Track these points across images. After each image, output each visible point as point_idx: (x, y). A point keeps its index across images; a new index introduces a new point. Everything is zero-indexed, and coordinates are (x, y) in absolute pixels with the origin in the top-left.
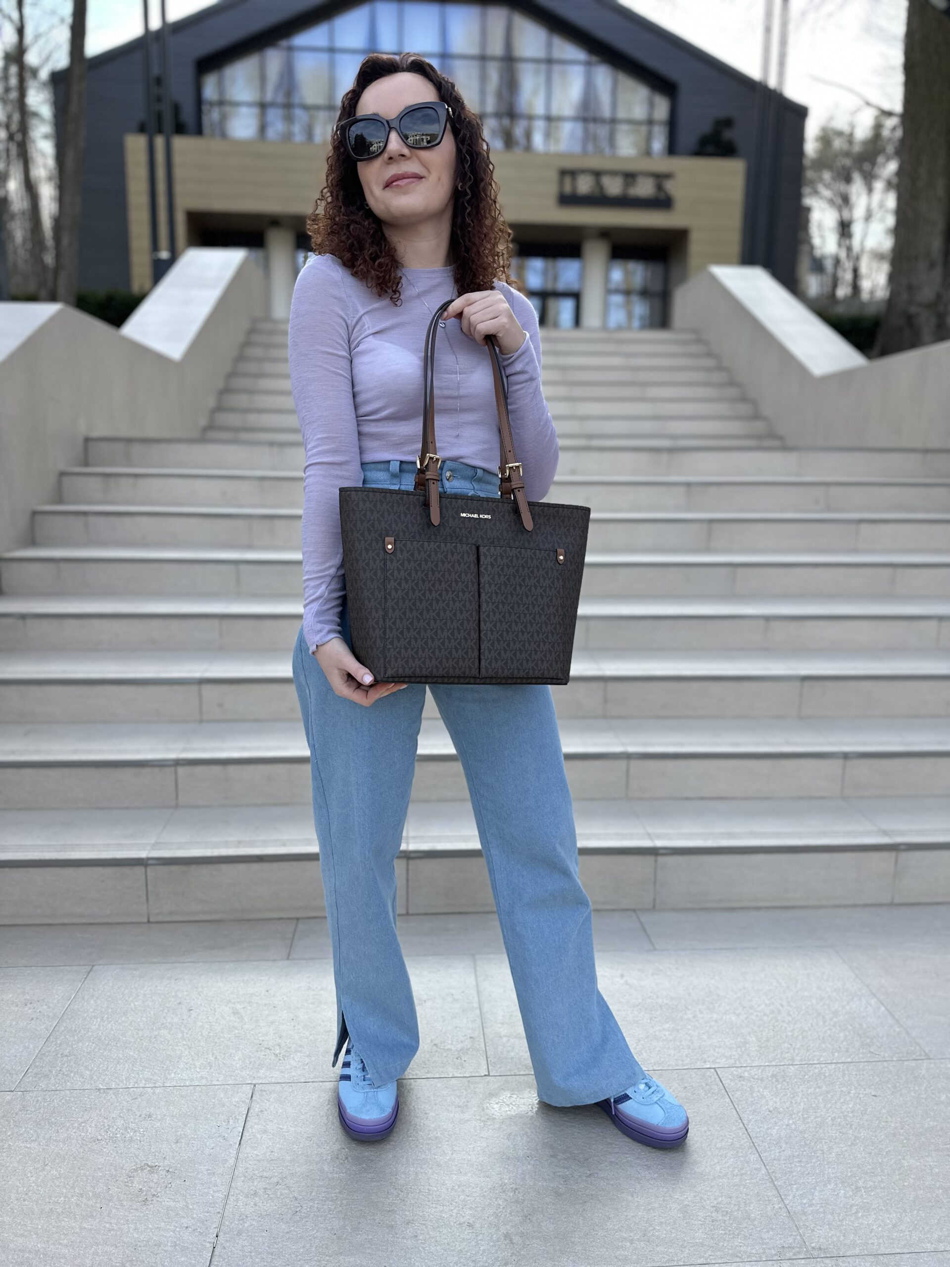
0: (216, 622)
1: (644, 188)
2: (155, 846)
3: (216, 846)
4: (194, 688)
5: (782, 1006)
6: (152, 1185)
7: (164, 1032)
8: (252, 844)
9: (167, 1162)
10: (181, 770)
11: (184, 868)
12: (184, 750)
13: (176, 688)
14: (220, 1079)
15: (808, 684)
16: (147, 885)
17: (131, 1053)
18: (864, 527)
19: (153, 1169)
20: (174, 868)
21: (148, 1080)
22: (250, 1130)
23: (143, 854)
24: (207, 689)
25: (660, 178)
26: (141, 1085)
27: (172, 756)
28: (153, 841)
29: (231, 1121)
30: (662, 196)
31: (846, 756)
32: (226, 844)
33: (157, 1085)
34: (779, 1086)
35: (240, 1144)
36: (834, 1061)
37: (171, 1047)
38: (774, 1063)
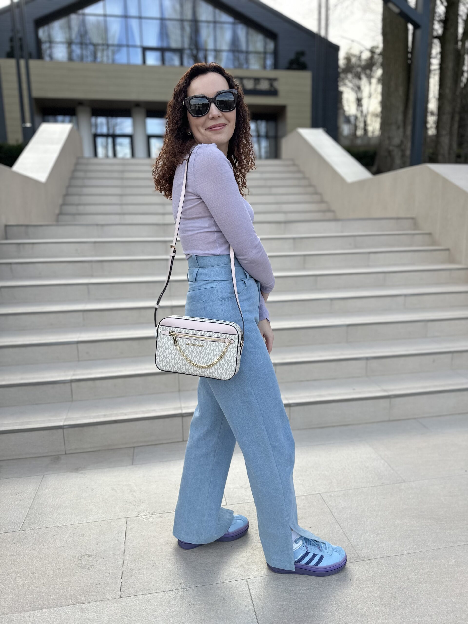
0: (81, 314)
1: (264, 86)
2: (66, 420)
3: (94, 417)
4: (74, 346)
5: (346, 466)
6: (90, 561)
7: (82, 500)
8: (111, 415)
9: (94, 552)
10: (74, 384)
11: (81, 428)
12: (74, 375)
13: (66, 346)
14: (112, 517)
15: (350, 328)
16: (64, 437)
17: (70, 510)
18: (372, 256)
19: (89, 556)
20: (76, 429)
21: (79, 521)
22: (128, 536)
23: (61, 424)
24: (81, 346)
25: (272, 80)
26: (77, 523)
27: (69, 378)
28: (65, 417)
29: (119, 533)
30: (273, 89)
31: (367, 359)
32: (99, 417)
33: (84, 522)
34: (346, 498)
35: (125, 542)
36: (368, 486)
37: (87, 506)
38: (343, 489)
